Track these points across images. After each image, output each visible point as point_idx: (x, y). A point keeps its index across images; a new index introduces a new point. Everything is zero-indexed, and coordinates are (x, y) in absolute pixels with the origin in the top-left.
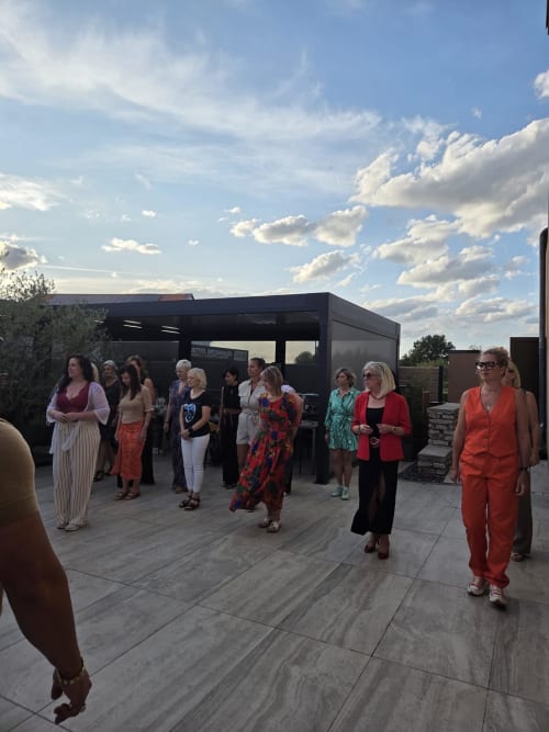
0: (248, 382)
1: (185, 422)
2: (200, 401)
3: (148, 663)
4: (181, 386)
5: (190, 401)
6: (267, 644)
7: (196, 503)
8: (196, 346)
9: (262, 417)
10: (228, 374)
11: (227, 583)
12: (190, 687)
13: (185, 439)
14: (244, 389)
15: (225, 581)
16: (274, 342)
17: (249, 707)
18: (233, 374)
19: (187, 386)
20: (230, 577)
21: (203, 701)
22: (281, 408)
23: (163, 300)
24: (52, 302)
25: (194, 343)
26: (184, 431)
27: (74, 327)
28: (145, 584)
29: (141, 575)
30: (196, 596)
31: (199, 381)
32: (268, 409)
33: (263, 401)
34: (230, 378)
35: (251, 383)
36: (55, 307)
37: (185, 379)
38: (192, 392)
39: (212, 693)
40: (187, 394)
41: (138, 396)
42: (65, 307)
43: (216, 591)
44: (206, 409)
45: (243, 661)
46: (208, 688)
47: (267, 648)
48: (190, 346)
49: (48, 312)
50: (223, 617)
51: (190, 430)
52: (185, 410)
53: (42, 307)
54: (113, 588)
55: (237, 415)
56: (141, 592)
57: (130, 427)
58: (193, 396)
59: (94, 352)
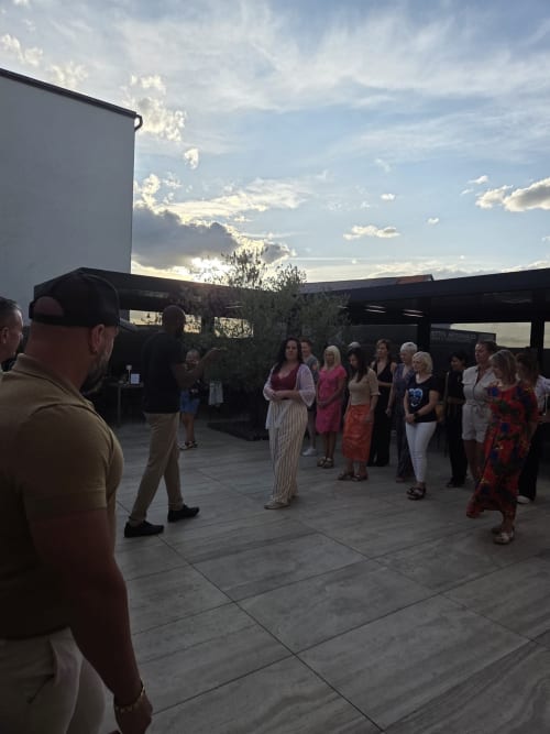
0: (475, 368)
1: (410, 407)
2: (427, 386)
3: (393, 639)
4: (406, 371)
5: (416, 386)
6: (520, 655)
7: (421, 494)
8: (435, 329)
9: (492, 408)
10: (455, 359)
11: (472, 580)
12: (434, 674)
13: (410, 423)
14: (469, 376)
15: (471, 576)
16: (529, 324)
17: (501, 715)
18: (461, 359)
19: (411, 371)
20: (476, 575)
21: (449, 692)
22: (514, 398)
23: (401, 283)
24: (303, 291)
25: (433, 326)
26: (408, 415)
27: (320, 313)
28: (388, 562)
29: (382, 553)
30: (439, 585)
31: (426, 365)
32: (497, 399)
33: (492, 390)
34: (456, 363)
35: (479, 370)
36: (305, 295)
37: (409, 363)
38: (418, 377)
39: (457, 688)
40: (413, 379)
41: (364, 379)
42: (312, 295)
43: (462, 584)
44: (433, 394)
45: (493, 664)
46: (455, 681)
47: (521, 659)
48: (429, 329)
49: (299, 299)
50: (470, 614)
51: (416, 415)
52: (410, 395)
53: (295, 296)
54: (357, 559)
55: (461, 405)
56: (384, 569)
57: (358, 409)
58: (419, 379)
59: (337, 336)
